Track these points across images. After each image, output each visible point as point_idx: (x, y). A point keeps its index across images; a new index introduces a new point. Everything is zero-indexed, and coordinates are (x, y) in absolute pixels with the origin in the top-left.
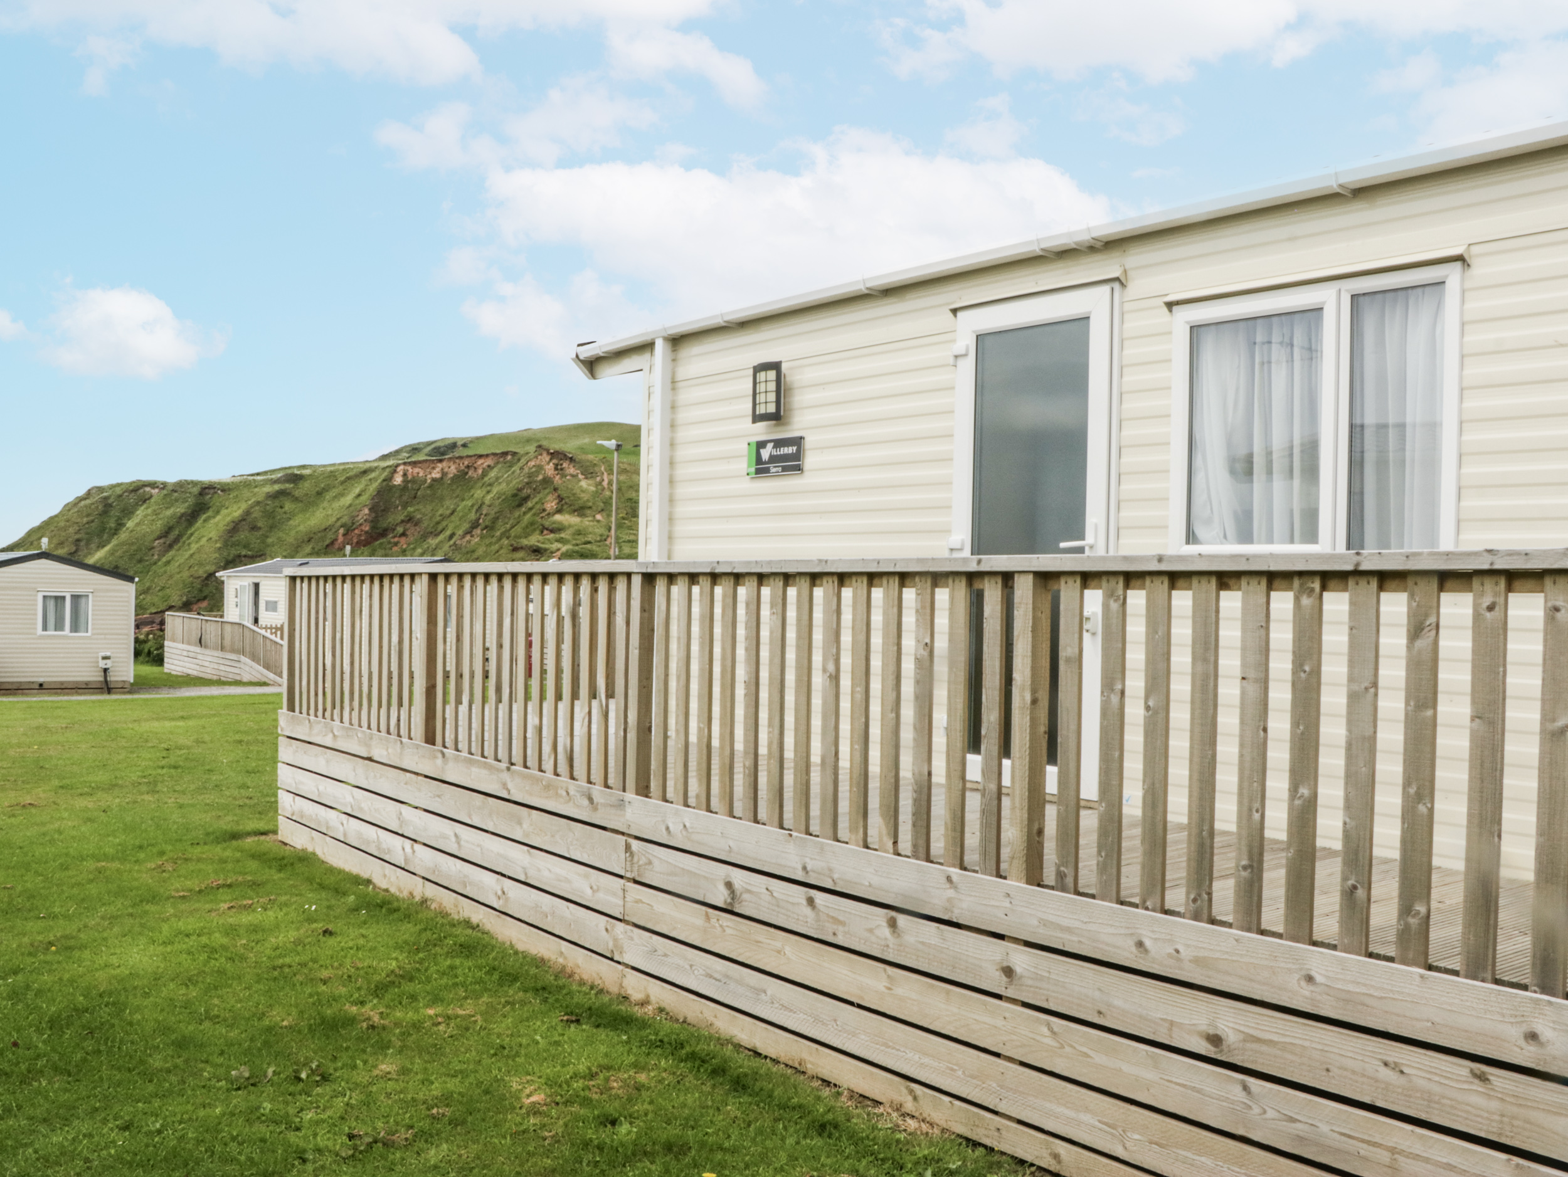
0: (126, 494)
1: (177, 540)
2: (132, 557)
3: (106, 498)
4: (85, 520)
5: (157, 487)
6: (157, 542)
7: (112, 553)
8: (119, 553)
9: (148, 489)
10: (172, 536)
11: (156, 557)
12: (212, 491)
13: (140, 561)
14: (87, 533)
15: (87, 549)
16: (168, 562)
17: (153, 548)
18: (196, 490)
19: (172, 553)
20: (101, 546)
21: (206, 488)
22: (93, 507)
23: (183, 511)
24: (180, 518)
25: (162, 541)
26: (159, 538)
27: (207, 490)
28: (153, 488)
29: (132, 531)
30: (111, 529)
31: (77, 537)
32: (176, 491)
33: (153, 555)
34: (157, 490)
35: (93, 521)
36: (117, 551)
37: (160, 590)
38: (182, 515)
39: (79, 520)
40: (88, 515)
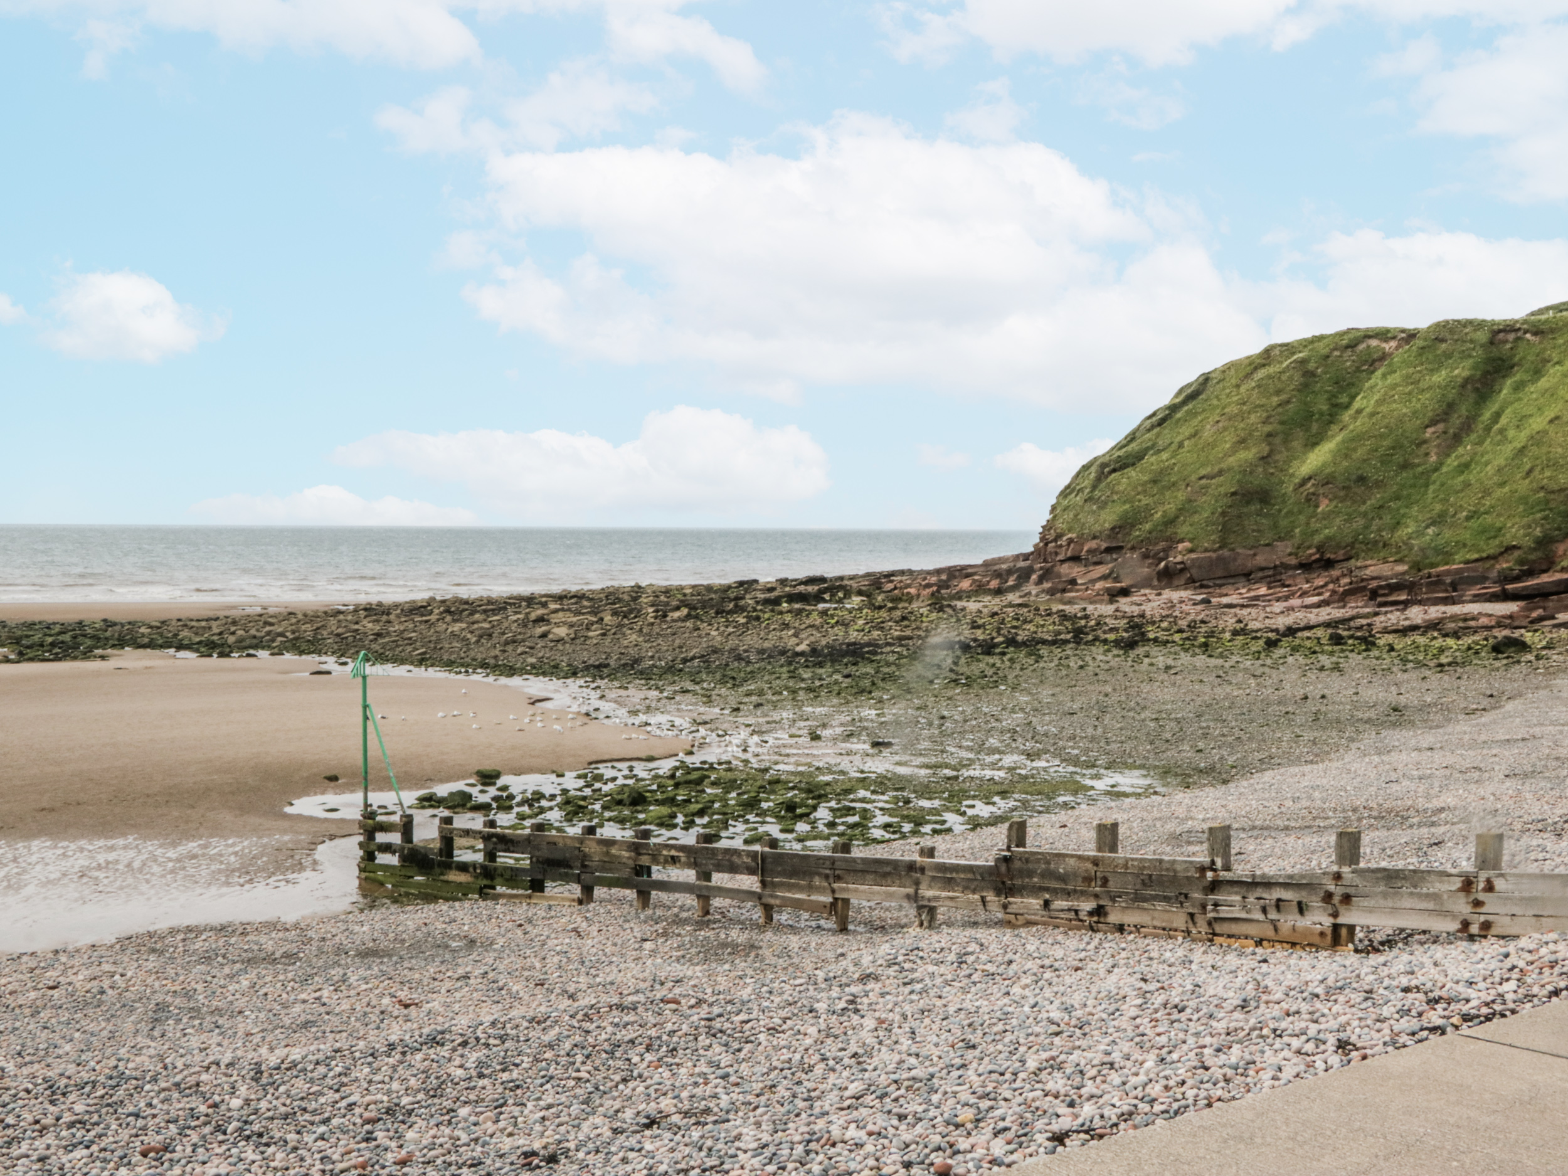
0: (1337, 353)
1: (1467, 426)
2: (1385, 460)
3: (1303, 362)
4: (1275, 400)
5: (1394, 338)
6: (1430, 430)
7: (1345, 452)
8: (1360, 453)
9: (1374, 343)
10: (1456, 421)
11: (1433, 458)
12: (1511, 337)
13: (1405, 466)
14: (1282, 423)
15: (1288, 450)
16: (1465, 467)
17: (1425, 442)
18: (1482, 336)
19: (1465, 449)
20: (1313, 442)
21: (1500, 331)
22: (1284, 377)
23: (1466, 373)
24: (1463, 386)
25: (1440, 427)
26: (1433, 423)
27: (1501, 335)
28: (1386, 340)
29: (1372, 415)
30: (1322, 414)
31: (1268, 428)
32: (1443, 340)
33: (1427, 454)
34: (1393, 344)
35: (1288, 402)
36: (1355, 450)
37: (1468, 518)
38: (1467, 381)
39: (1264, 401)
40: (1278, 392)
